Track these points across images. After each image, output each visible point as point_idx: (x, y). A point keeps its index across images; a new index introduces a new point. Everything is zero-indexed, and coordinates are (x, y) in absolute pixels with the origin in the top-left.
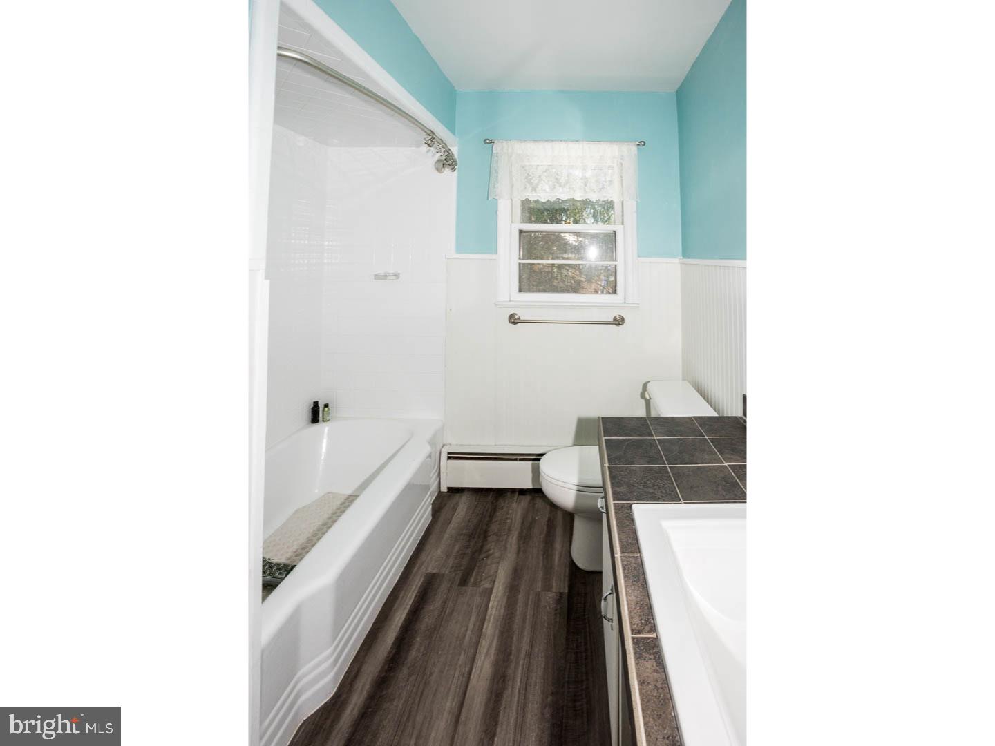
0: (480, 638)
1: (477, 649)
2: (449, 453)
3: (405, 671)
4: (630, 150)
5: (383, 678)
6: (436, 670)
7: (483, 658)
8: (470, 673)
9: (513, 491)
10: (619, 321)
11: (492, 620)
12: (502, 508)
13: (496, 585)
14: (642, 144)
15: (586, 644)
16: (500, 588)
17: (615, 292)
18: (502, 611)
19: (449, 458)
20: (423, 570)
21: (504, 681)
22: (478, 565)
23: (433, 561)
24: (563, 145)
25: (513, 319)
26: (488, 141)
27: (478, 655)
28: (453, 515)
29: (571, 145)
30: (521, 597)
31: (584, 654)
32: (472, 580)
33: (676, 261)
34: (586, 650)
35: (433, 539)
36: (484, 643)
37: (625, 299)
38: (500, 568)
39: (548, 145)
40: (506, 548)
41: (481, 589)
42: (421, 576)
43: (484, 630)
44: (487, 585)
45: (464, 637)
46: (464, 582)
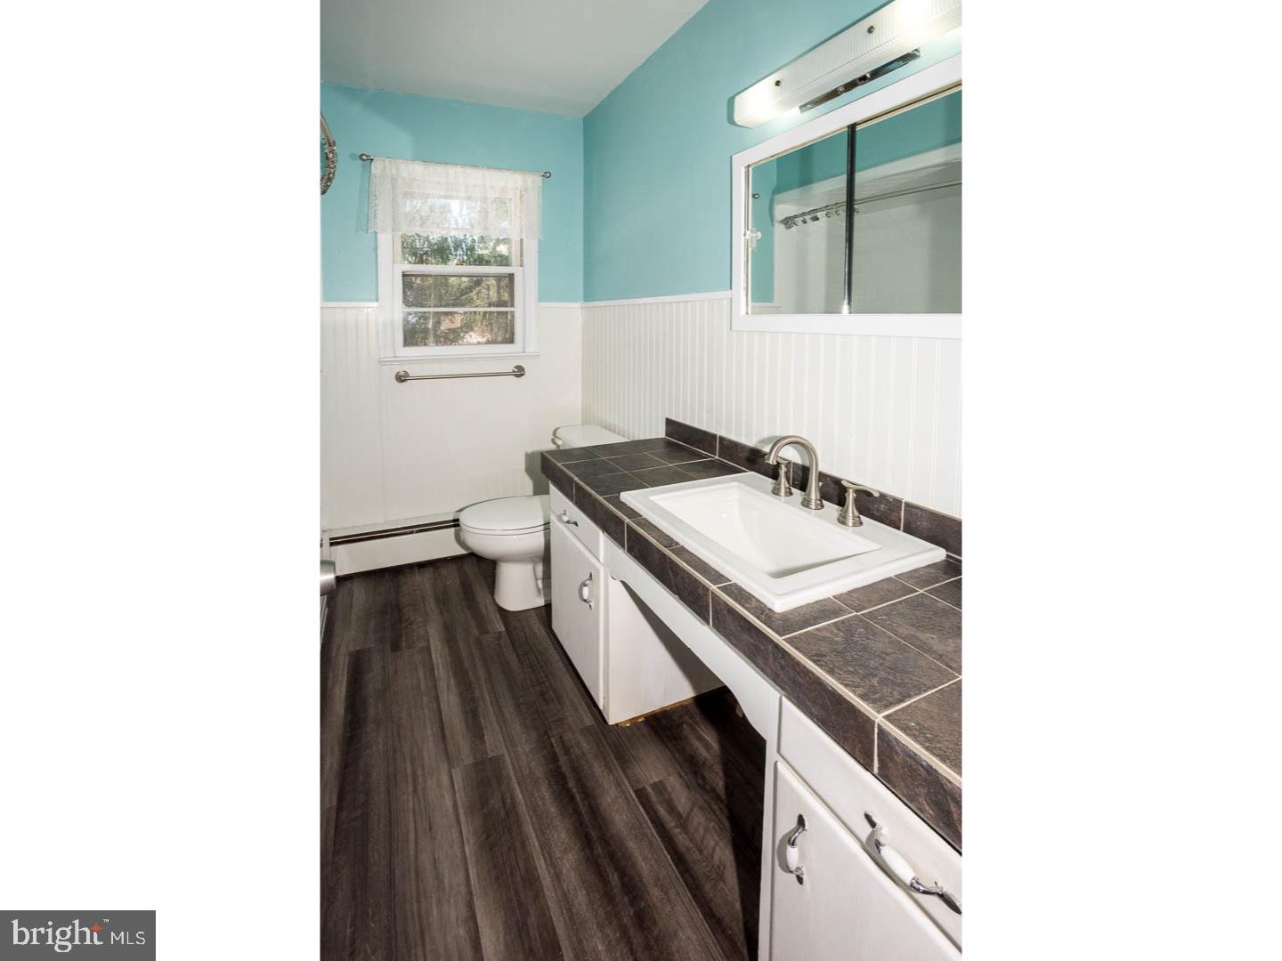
0: (435, 682)
1: (436, 690)
2: (331, 539)
3: (371, 726)
4: (534, 181)
5: (349, 737)
6: (404, 715)
7: (446, 694)
8: (439, 706)
9: (411, 567)
10: (519, 372)
11: (440, 667)
12: (406, 583)
13: (431, 641)
14: (547, 175)
15: (537, 658)
16: (437, 643)
17: (511, 341)
18: (448, 659)
19: (332, 544)
20: (343, 650)
21: (474, 702)
22: (403, 632)
23: (348, 641)
24: (459, 169)
25: (401, 378)
26: (364, 157)
27: (440, 694)
28: (352, 600)
29: (469, 170)
30: (461, 644)
31: (538, 666)
32: (404, 644)
33: (578, 305)
34: (539, 662)
35: (339, 624)
36: (442, 684)
37: (524, 348)
38: (429, 629)
39: (440, 169)
40: (427, 614)
41: (418, 648)
42: (345, 657)
43: (436, 675)
44: (422, 644)
45: (419, 685)
46: (396, 647)
